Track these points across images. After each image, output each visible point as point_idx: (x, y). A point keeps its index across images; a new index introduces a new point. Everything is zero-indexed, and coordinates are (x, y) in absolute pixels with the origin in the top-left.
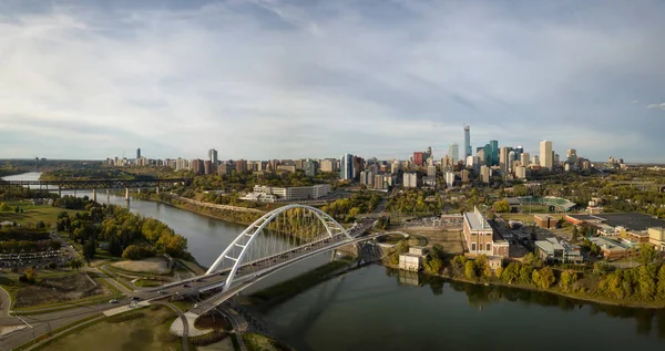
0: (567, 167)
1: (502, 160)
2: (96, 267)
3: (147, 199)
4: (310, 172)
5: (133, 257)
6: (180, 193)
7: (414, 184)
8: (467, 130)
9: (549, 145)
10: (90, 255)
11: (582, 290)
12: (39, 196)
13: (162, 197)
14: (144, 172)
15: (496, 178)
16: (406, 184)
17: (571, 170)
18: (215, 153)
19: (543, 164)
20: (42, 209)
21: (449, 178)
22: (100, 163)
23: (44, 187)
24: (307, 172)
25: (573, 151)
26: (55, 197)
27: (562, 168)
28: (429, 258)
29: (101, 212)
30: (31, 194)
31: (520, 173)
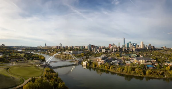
0: (147, 48)
1: (130, 46)
3: (44, 54)
4: (81, 48)
5: (35, 60)
6: (51, 52)
7: (104, 51)
8: (124, 39)
9: (143, 43)
10: (28, 60)
11: (113, 70)
12: (21, 52)
13: (47, 53)
14: (46, 49)
15: (128, 50)
16: (102, 51)
17: (148, 49)
18: (61, 44)
19: (141, 47)
20: (21, 54)
21: (114, 50)
23: (22, 51)
24: (81, 49)
25: (150, 44)
26: (24, 52)
29: (32, 54)
31: (134, 49)
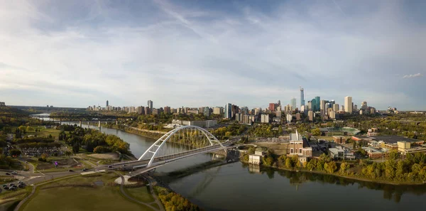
0: (361, 112)
1: (321, 108)
2: (79, 156)
3: (111, 128)
5: (99, 152)
6: (130, 124)
7: (267, 121)
8: (302, 91)
9: (350, 99)
10: (76, 151)
11: (352, 173)
12: (48, 124)
13: (119, 126)
14: (110, 114)
15: (318, 118)
16: (262, 121)
17: (363, 114)
19: (346, 110)
20: (51, 131)
21: (289, 118)
22: (85, 109)
24: (205, 114)
25: (365, 103)
26: (58, 125)
27: (358, 112)
28: (266, 157)
29: (83, 132)
30: (44, 123)
31: (332, 115)
